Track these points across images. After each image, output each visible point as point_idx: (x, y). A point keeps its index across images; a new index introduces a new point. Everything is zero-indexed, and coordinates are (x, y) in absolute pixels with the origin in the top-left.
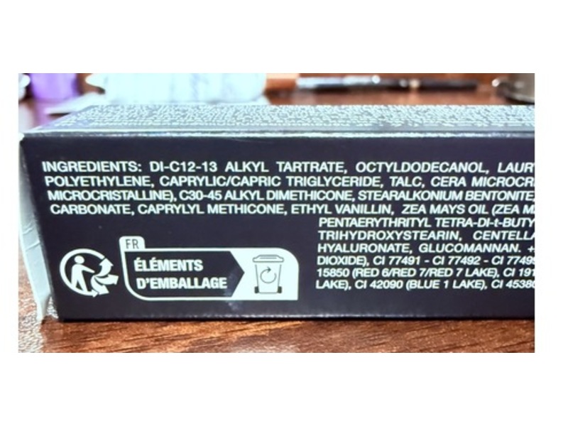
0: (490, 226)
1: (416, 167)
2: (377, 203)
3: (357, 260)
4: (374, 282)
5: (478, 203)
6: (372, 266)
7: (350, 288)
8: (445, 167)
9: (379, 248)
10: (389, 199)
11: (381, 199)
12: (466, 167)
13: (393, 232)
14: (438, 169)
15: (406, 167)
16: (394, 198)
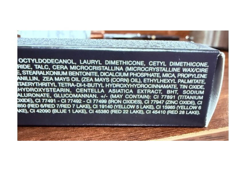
0: (82, 86)
1: (45, 61)
2: (31, 76)
3: (28, 100)
4: (38, 110)
5: (75, 77)
6: (35, 103)
7: (28, 112)
8: (57, 61)
9: (36, 95)
10: (36, 74)
11: (33, 74)
12: (66, 61)
13: (41, 89)
14: (54, 62)
15: (40, 61)
16: (38, 74)
